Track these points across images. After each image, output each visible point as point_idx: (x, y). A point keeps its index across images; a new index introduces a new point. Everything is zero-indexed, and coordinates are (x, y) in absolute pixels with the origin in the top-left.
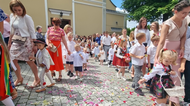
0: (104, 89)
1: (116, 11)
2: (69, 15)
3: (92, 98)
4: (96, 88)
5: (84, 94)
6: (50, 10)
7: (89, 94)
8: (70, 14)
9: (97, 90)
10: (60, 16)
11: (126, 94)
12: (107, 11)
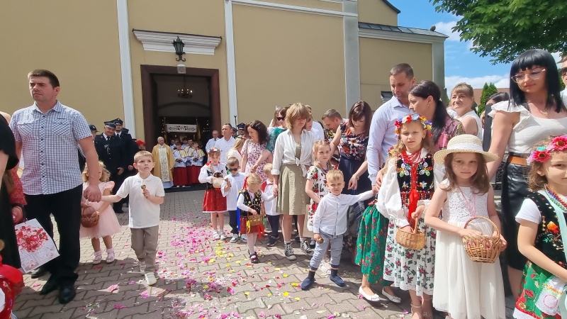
1: (397, 27)
2: (211, 52)
6: (137, 34)
8: (217, 48)
10: (177, 57)
12: (362, 30)
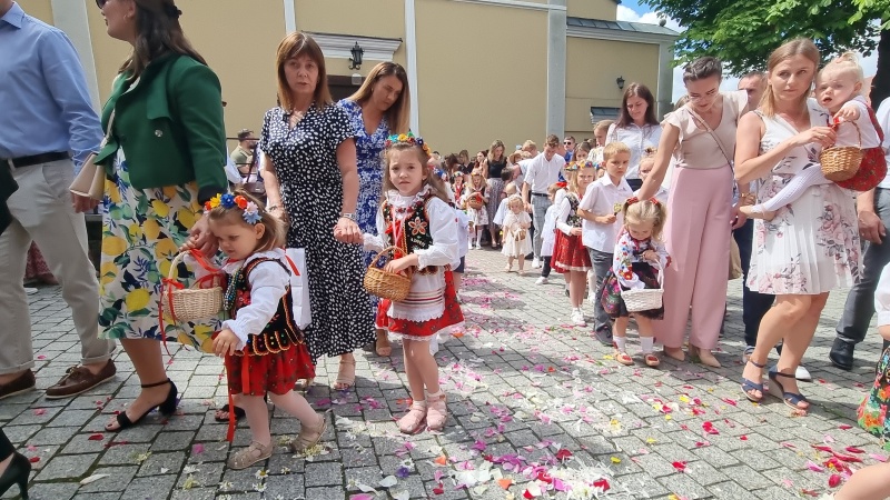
0: (567, 399)
3: (514, 436)
4: (529, 395)
5: (473, 418)
7: (496, 421)
8: (395, 52)
9: (533, 403)
10: (351, 64)
11: (685, 428)
12: (571, 28)
